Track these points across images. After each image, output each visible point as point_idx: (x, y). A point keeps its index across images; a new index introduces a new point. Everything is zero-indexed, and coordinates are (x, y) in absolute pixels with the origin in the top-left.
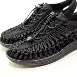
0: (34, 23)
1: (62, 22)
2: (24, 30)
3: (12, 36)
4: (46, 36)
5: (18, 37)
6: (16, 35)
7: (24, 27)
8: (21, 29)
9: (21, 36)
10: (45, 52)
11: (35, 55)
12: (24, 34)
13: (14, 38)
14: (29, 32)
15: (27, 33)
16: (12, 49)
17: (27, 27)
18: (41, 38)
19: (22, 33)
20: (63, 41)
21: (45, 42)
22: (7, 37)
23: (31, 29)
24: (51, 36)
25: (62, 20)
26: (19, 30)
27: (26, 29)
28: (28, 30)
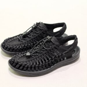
0: (31, 38)
1: (55, 45)
2: (22, 42)
3: (12, 46)
4: (42, 54)
5: (17, 47)
6: (15, 46)
7: (23, 40)
8: (19, 40)
9: (19, 47)
10: (40, 67)
11: (32, 68)
12: (22, 46)
13: (14, 48)
14: (27, 45)
15: (25, 45)
16: (15, 61)
17: (25, 40)
18: (37, 55)
19: (20, 45)
20: (54, 59)
21: (40, 59)
22: (8, 46)
23: (28, 43)
24: (45, 55)
25: (55, 44)
26: (18, 41)
27: (24, 41)
28: (25, 43)
